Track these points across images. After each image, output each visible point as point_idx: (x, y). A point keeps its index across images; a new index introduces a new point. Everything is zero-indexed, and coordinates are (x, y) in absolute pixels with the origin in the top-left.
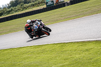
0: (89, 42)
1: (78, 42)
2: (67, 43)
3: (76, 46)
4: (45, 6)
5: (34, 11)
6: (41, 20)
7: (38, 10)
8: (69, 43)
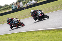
0: (38, 31)
1: (32, 31)
2: (25, 32)
3: (30, 34)
4: (11, 10)
5: (5, 13)
6: (41, 10)
7: (7, 12)
8: (26, 32)
